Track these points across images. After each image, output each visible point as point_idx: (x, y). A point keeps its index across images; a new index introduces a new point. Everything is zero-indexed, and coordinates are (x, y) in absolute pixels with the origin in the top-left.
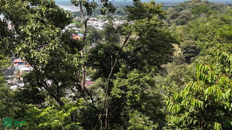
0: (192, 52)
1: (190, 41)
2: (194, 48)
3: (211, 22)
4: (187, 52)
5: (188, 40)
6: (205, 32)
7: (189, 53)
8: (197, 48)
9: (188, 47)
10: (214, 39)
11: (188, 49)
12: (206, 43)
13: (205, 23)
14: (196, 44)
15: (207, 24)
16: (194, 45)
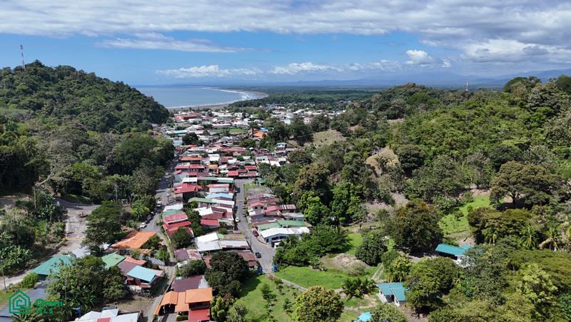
0: (414, 161)
1: (411, 145)
2: (416, 156)
3: (438, 118)
4: (406, 161)
5: (408, 143)
6: (431, 133)
7: (409, 162)
8: (420, 156)
9: (408, 154)
10: (444, 143)
11: (409, 157)
12: (433, 148)
13: (430, 120)
14: (420, 151)
15: (433, 121)
16: (416, 152)
